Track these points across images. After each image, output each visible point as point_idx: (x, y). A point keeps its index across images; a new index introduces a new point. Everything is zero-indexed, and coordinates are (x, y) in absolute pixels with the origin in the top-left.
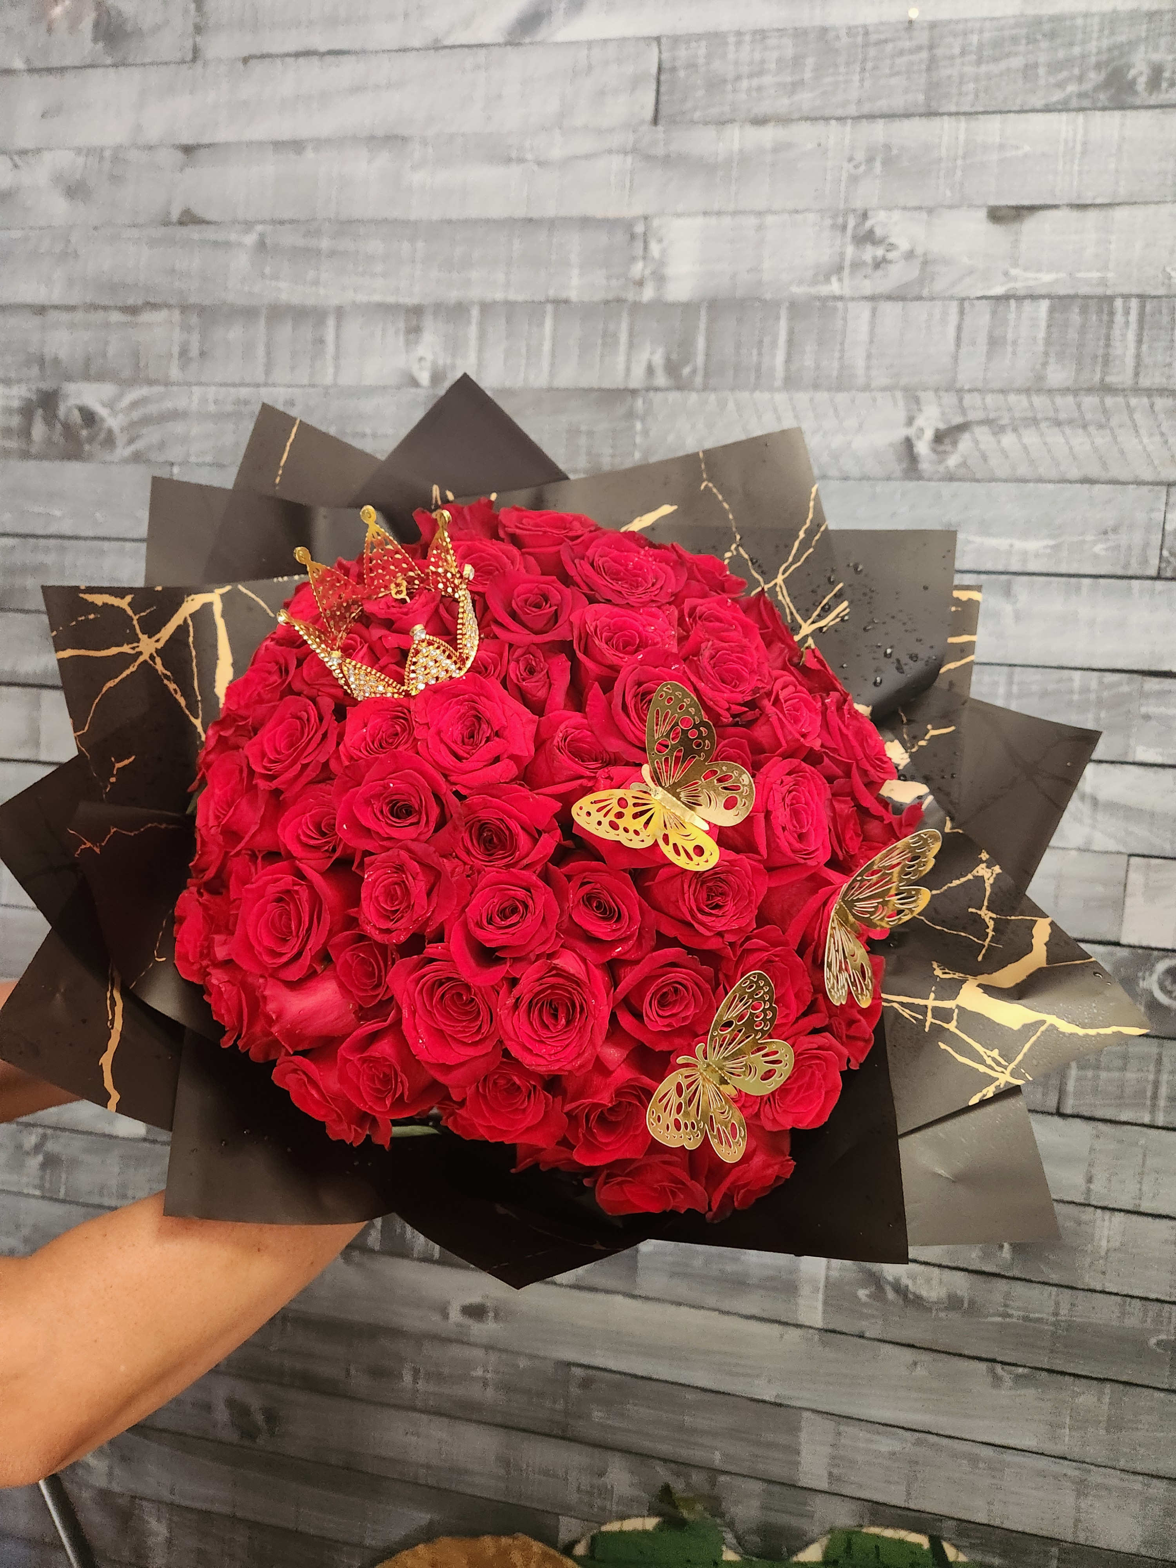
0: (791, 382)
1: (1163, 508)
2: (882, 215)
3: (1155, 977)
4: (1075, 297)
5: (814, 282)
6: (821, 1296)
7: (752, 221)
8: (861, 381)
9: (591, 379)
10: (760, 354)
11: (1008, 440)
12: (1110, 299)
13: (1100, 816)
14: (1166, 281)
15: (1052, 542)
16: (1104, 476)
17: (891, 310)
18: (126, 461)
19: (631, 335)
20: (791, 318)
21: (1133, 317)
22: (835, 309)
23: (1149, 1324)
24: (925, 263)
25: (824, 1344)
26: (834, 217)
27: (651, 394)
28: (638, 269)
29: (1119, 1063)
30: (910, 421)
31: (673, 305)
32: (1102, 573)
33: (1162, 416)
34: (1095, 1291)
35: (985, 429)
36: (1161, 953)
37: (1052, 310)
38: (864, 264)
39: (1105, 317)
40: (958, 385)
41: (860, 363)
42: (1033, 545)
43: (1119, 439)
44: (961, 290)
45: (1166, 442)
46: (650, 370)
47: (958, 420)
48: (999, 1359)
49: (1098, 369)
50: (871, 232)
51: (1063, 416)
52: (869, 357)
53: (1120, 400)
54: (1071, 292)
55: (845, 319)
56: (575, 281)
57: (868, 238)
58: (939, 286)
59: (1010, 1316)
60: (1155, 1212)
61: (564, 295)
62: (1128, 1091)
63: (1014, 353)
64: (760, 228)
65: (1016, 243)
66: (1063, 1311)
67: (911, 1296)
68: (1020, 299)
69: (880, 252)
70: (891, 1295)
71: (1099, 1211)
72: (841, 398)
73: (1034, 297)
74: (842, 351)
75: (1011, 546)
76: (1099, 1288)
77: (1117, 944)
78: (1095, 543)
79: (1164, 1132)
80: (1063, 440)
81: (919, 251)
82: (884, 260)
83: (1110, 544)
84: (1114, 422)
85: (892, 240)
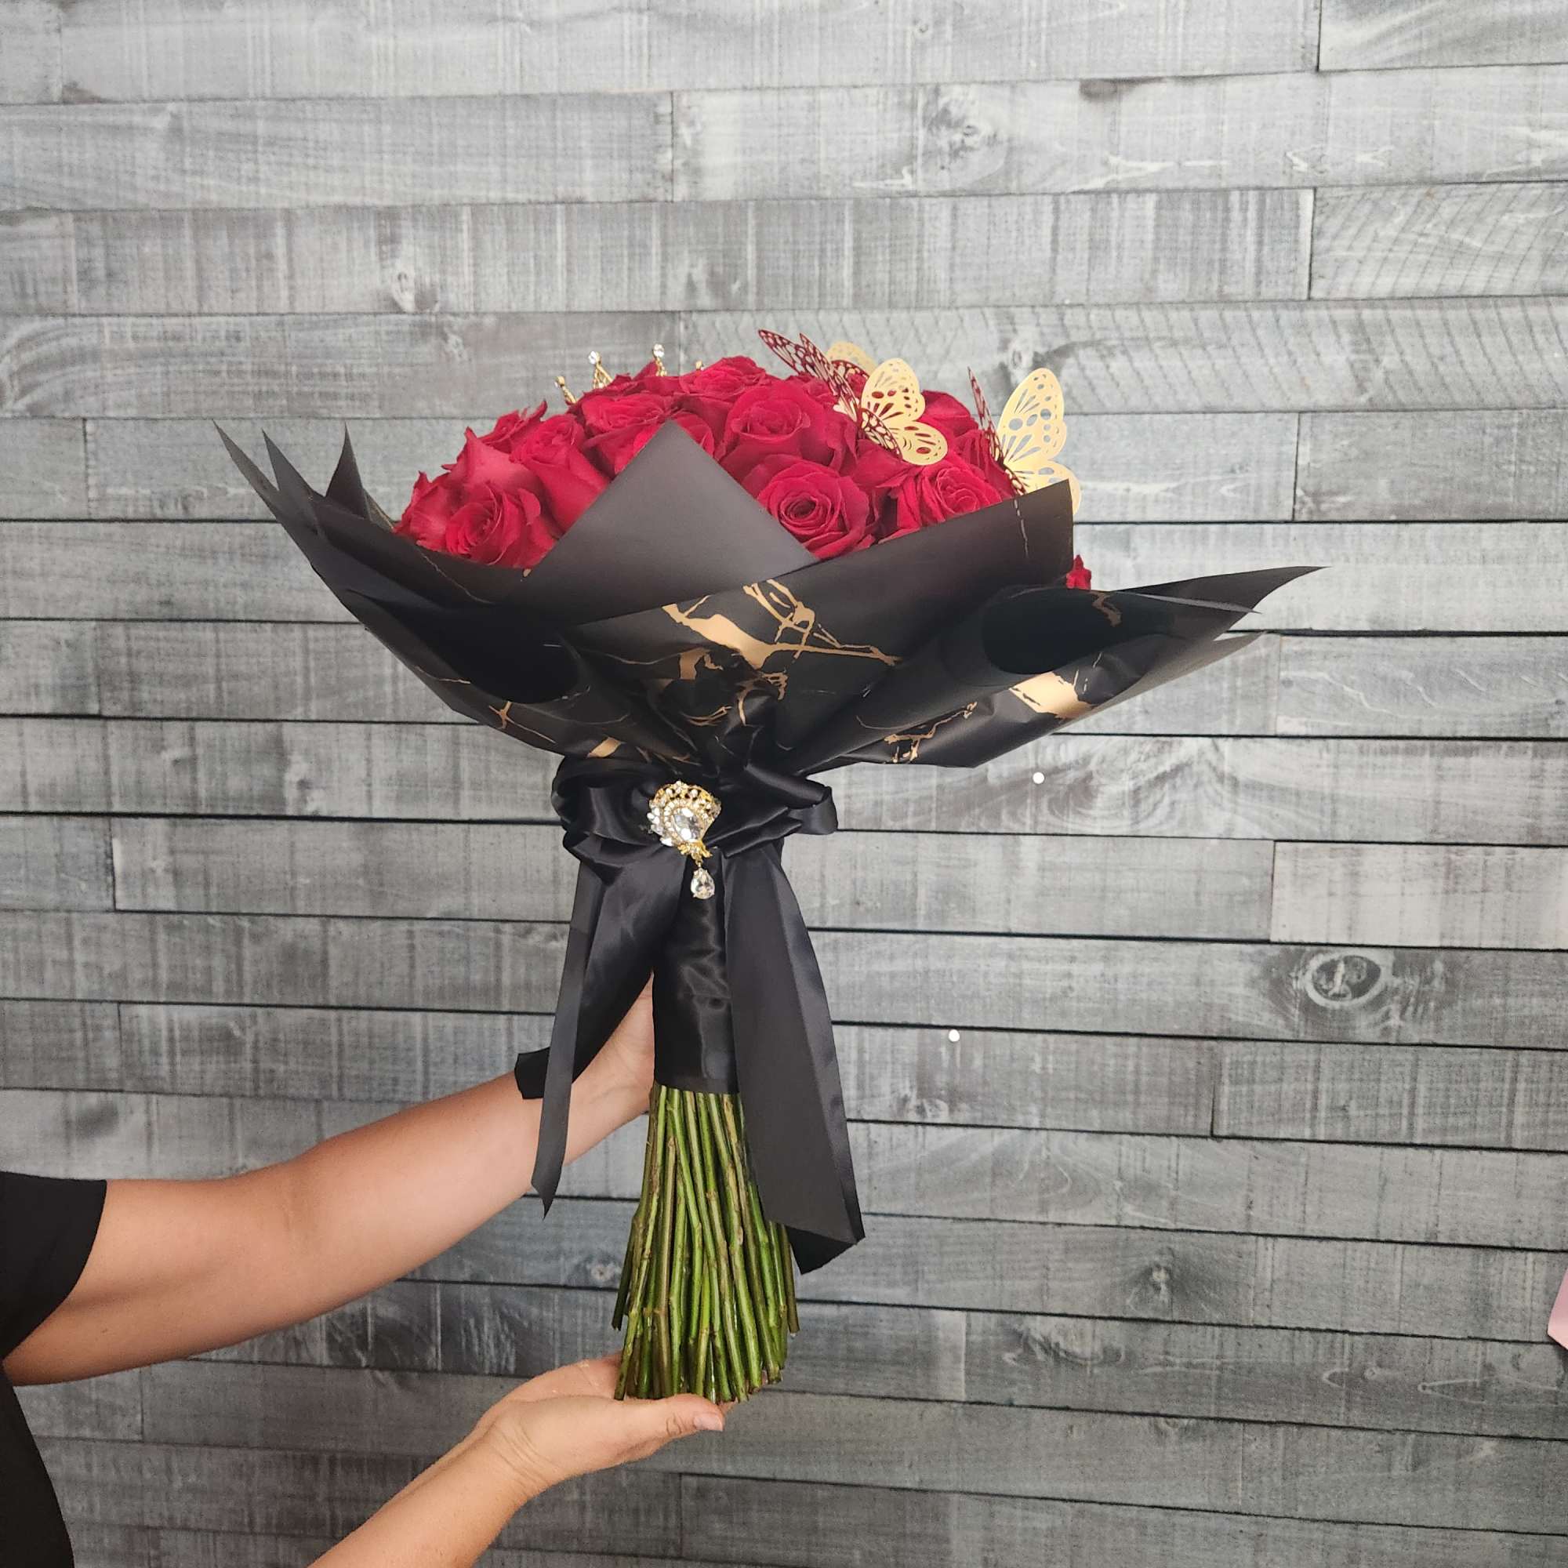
0: (861, 301)
1: (1295, 439)
2: (957, 90)
3: (1309, 976)
4: (1185, 190)
5: (881, 176)
6: (962, 1366)
7: (804, 98)
8: (944, 297)
9: (617, 300)
10: (822, 265)
11: (1118, 364)
12: (1225, 192)
13: (1242, 799)
14: (1288, 170)
15: (1174, 485)
16: (1228, 404)
17: (974, 209)
18: (17, 418)
19: (664, 244)
20: (857, 221)
21: (1252, 214)
22: (909, 208)
23: (1321, 1359)
24: (1011, 150)
25: (970, 1417)
26: (901, 93)
27: (695, 316)
28: (665, 159)
29: (1274, 1074)
30: (1004, 345)
31: (713, 205)
32: (1231, 518)
33: (1288, 332)
34: (1263, 1327)
35: (1091, 352)
36: (1315, 948)
37: (1159, 207)
38: (940, 151)
39: (1220, 215)
40: (1057, 300)
41: (943, 275)
42: (1152, 489)
43: (1243, 360)
44: (1052, 184)
45: (1295, 362)
46: (691, 287)
47: (1059, 342)
48: (1162, 1412)
49: (1215, 276)
50: (946, 111)
51: (1178, 334)
52: (952, 267)
53: (1241, 314)
54: (1180, 185)
55: (921, 220)
56: (589, 176)
57: (941, 119)
58: (1029, 179)
59: (1172, 1365)
60: (1321, 1235)
61: (578, 193)
62: (1287, 1105)
63: (1119, 258)
64: (812, 107)
65: (1114, 127)
66: (1230, 1352)
67: (1062, 1354)
68: (1123, 193)
69: (957, 137)
70: (1040, 1356)
71: (1261, 1239)
72: (922, 318)
73: (1139, 192)
74: (920, 259)
75: (1128, 490)
76: (1266, 1324)
77: (1267, 942)
78: (1221, 483)
79: (1326, 1146)
80: (1179, 364)
81: (1003, 136)
82: (964, 147)
83: (1238, 484)
84: (1235, 341)
85: (971, 122)
